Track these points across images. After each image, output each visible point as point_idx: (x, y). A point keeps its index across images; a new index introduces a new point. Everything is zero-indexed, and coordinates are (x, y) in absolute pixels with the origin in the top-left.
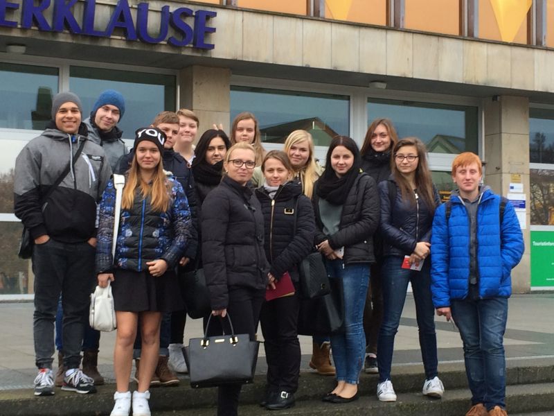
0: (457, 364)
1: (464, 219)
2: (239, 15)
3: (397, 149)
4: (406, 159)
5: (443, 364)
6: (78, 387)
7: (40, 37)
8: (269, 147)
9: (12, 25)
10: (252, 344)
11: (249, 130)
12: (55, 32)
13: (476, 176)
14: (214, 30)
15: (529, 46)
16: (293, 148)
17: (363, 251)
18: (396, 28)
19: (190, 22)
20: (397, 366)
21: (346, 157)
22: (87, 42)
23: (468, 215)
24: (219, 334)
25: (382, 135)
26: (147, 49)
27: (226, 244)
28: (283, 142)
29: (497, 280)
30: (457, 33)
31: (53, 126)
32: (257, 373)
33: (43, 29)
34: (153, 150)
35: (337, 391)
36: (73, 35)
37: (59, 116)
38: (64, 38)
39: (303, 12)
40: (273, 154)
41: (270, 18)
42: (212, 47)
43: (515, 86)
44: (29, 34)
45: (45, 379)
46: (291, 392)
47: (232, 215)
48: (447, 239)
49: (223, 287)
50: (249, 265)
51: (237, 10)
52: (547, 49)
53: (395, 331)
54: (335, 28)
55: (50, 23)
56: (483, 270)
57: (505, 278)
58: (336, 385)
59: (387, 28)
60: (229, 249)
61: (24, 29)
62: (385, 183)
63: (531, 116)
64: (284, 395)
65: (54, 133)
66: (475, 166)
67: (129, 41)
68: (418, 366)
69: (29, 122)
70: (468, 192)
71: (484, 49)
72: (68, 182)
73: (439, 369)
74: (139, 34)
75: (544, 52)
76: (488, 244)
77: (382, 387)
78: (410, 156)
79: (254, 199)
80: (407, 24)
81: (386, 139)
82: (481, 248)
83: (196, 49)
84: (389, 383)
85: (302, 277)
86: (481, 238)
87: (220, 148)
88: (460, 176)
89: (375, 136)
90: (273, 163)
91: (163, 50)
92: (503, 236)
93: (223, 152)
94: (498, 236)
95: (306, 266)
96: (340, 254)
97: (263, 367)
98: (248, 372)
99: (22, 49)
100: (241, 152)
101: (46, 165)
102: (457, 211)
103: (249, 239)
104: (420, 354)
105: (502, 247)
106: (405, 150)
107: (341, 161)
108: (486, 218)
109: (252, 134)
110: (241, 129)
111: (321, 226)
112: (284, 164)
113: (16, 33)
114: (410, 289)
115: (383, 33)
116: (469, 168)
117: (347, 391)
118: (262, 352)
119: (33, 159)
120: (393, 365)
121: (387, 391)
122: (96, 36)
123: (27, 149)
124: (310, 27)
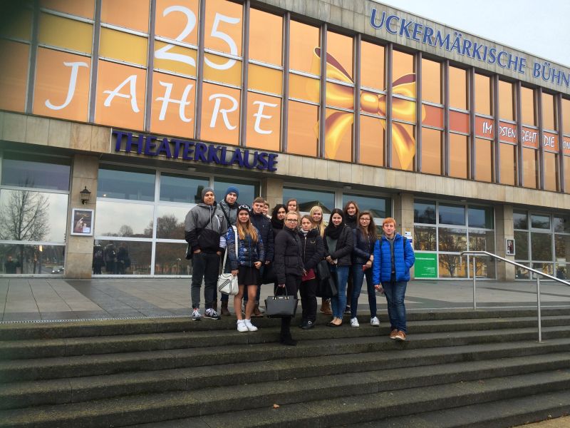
0: (385, 311)
1: (388, 246)
2: (288, 156)
3: (361, 215)
4: (365, 220)
5: (379, 311)
6: (213, 317)
7: (202, 164)
8: (303, 214)
9: (190, 159)
10: (295, 300)
11: (294, 206)
12: (208, 162)
13: (393, 228)
14: (277, 162)
15: (414, 172)
16: (315, 214)
17: (345, 260)
18: (356, 163)
19: (267, 159)
20: (359, 311)
21: (339, 218)
22: (222, 167)
23: (390, 244)
24: (281, 295)
25: (352, 208)
26: (248, 170)
27: (285, 256)
28: (308, 211)
29: (403, 273)
30: (382, 165)
31: (203, 202)
32: (297, 312)
33: (204, 160)
34: (246, 214)
35: (333, 322)
36: (216, 163)
37: (206, 198)
38: (212, 165)
39: (315, 155)
40: (305, 216)
41: (301, 158)
42: (276, 169)
43: (408, 189)
44: (198, 163)
45: (197, 313)
46: (313, 322)
47: (288, 243)
48: (381, 255)
49: (283, 275)
50: (295, 265)
51: (287, 154)
52: (422, 173)
53: (358, 296)
54: (329, 163)
55: (206, 158)
56: (397, 269)
57: (407, 272)
58: (333, 319)
59: (352, 163)
60: (286, 258)
61: (195, 161)
62: (355, 230)
63: (415, 202)
64: (310, 322)
65: (204, 205)
66: (392, 224)
67: (240, 167)
68: (368, 312)
69: (194, 200)
70: (389, 235)
71: (394, 173)
72: (209, 227)
73: (377, 313)
74: (244, 163)
75: (420, 175)
76: (399, 257)
77: (353, 320)
78: (367, 219)
79: (297, 236)
80: (361, 161)
81: (354, 210)
82: (396, 259)
83: (269, 170)
84: (356, 319)
85: (318, 271)
86: (396, 255)
87: (283, 212)
88: (386, 227)
89: (349, 208)
90: (305, 220)
91: (255, 170)
92: (405, 254)
93: (284, 214)
94: (403, 254)
95: (320, 266)
96: (336, 262)
97: (300, 310)
98: (292, 313)
99: (194, 169)
100: (292, 215)
101: (200, 219)
102: (385, 243)
103: (295, 254)
104: (369, 306)
105: (405, 259)
106: (364, 216)
107: (337, 220)
108: (398, 246)
109: (295, 208)
110: (291, 205)
111: (327, 248)
112: (310, 220)
113: (192, 162)
114: (365, 277)
115: (350, 165)
116: (389, 224)
117: (337, 322)
118: (300, 303)
119: (194, 216)
120: (358, 310)
121: (355, 322)
122: (226, 164)
123: (191, 211)
124: (319, 162)
